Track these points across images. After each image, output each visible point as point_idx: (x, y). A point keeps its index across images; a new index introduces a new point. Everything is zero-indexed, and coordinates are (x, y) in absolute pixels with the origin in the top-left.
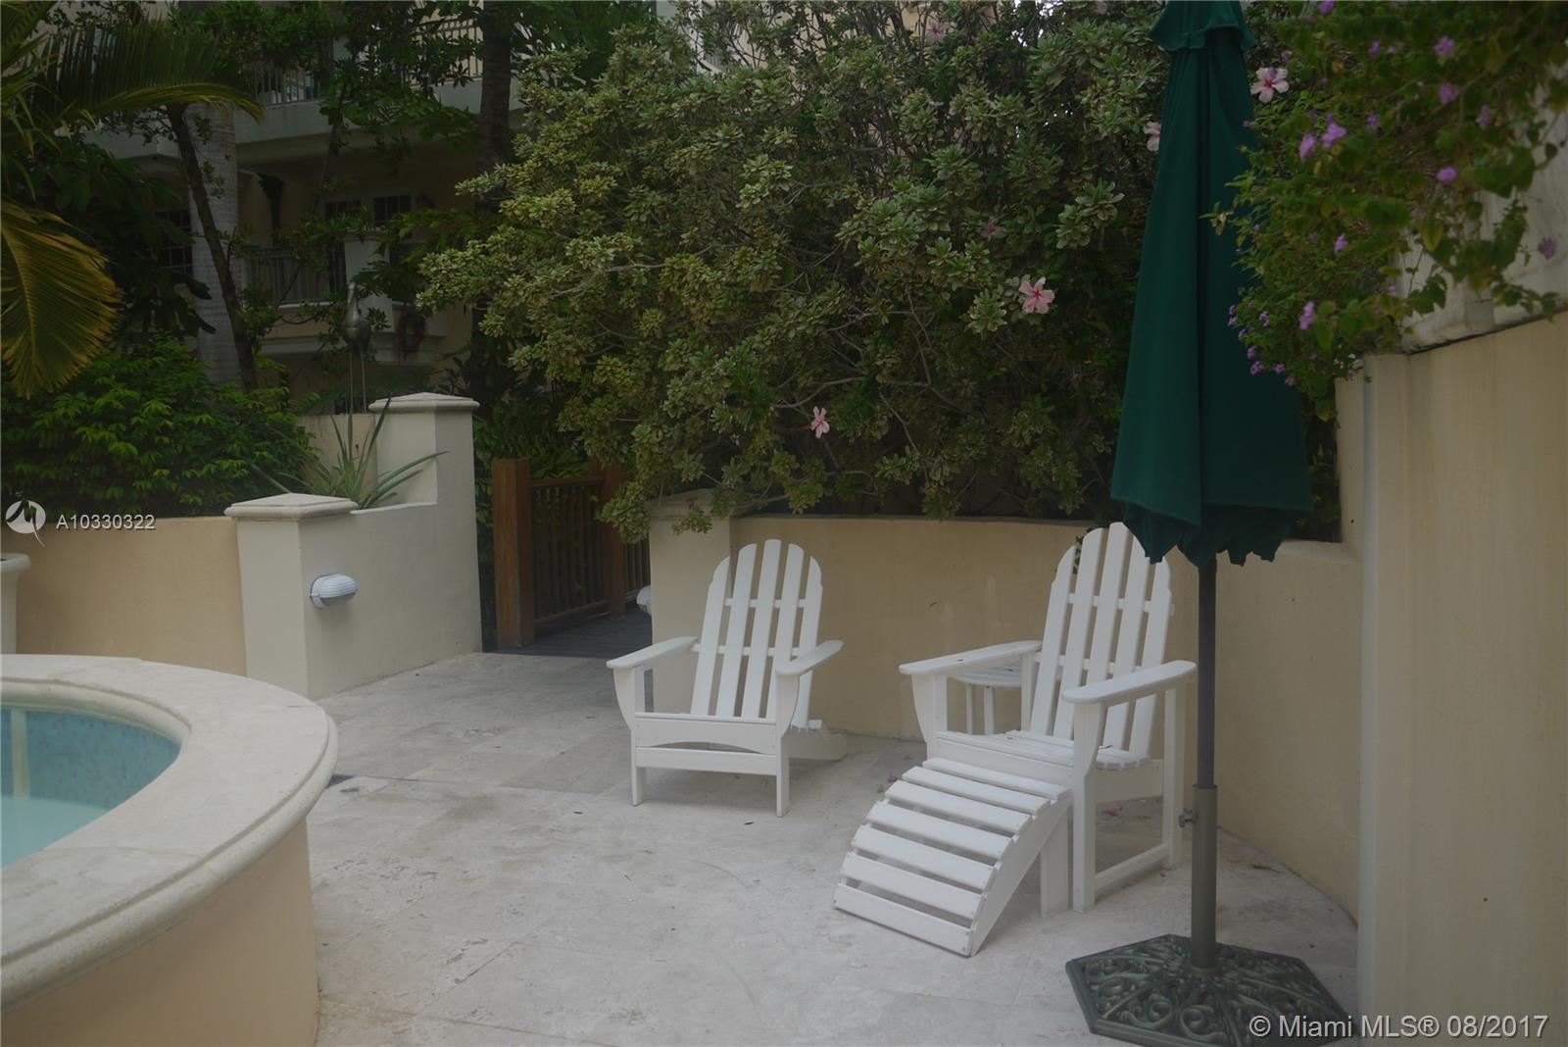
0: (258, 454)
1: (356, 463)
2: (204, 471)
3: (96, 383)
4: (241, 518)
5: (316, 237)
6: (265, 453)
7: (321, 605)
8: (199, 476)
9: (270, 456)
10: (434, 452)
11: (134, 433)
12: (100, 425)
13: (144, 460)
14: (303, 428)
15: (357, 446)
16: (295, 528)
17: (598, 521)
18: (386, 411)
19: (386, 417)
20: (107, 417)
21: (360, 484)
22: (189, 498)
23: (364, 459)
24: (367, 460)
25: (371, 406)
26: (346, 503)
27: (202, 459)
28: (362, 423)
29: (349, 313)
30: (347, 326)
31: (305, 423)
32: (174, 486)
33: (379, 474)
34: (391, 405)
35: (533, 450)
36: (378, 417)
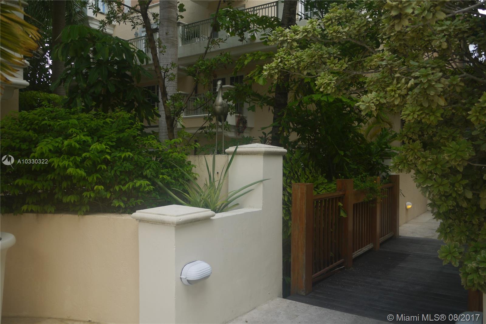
0: (161, 176)
1: (216, 184)
2: (127, 186)
3: (68, 132)
4: (141, 220)
5: (204, 67)
6: (165, 177)
7: (186, 283)
8: (124, 190)
9: (169, 178)
10: (262, 179)
11: (85, 163)
12: (66, 157)
13: (90, 179)
14: (190, 162)
15: (218, 173)
16: (172, 231)
17: (342, 216)
18: (235, 153)
19: (235, 157)
20: (71, 152)
21: (218, 197)
22: (116, 203)
23: (221, 181)
24: (223, 182)
25: (227, 150)
26: (207, 212)
27: (127, 180)
28: (221, 160)
29: (217, 98)
30: (216, 106)
31: (191, 159)
32: (108, 196)
33: (229, 191)
34: (238, 150)
35: (306, 176)
36: (230, 157)
